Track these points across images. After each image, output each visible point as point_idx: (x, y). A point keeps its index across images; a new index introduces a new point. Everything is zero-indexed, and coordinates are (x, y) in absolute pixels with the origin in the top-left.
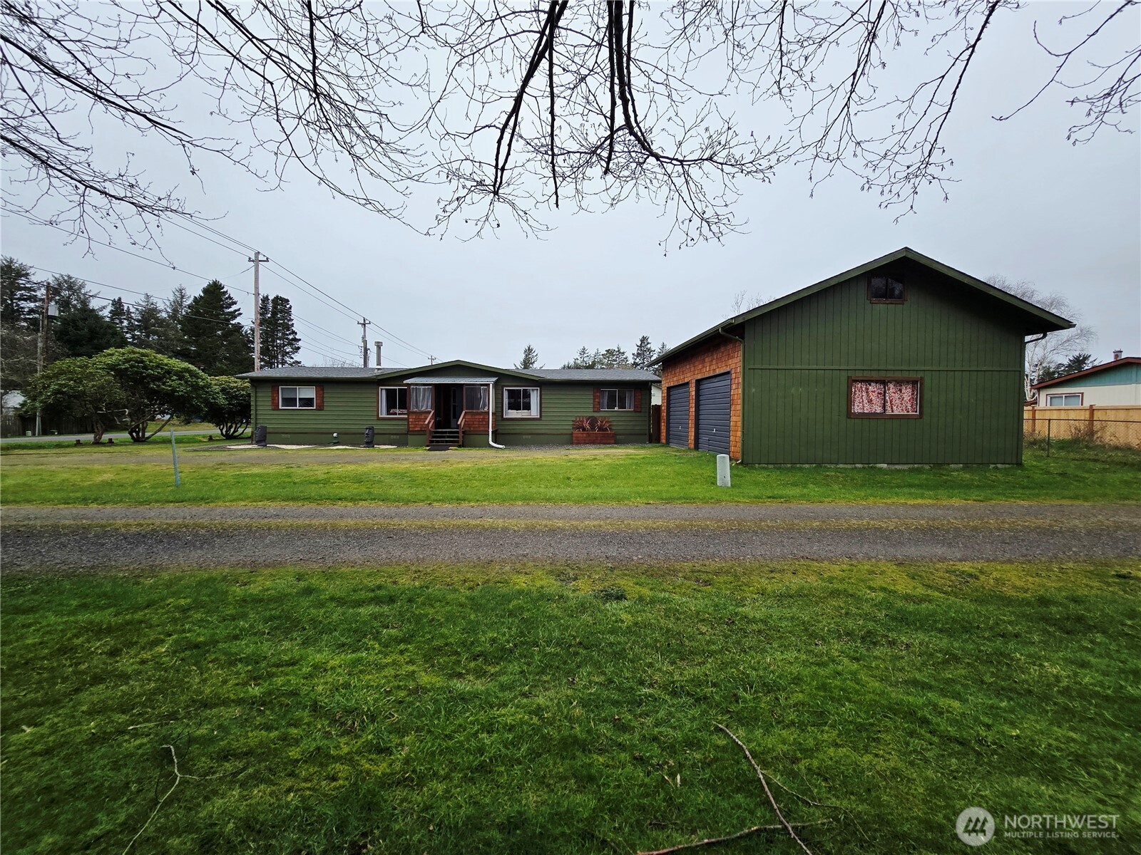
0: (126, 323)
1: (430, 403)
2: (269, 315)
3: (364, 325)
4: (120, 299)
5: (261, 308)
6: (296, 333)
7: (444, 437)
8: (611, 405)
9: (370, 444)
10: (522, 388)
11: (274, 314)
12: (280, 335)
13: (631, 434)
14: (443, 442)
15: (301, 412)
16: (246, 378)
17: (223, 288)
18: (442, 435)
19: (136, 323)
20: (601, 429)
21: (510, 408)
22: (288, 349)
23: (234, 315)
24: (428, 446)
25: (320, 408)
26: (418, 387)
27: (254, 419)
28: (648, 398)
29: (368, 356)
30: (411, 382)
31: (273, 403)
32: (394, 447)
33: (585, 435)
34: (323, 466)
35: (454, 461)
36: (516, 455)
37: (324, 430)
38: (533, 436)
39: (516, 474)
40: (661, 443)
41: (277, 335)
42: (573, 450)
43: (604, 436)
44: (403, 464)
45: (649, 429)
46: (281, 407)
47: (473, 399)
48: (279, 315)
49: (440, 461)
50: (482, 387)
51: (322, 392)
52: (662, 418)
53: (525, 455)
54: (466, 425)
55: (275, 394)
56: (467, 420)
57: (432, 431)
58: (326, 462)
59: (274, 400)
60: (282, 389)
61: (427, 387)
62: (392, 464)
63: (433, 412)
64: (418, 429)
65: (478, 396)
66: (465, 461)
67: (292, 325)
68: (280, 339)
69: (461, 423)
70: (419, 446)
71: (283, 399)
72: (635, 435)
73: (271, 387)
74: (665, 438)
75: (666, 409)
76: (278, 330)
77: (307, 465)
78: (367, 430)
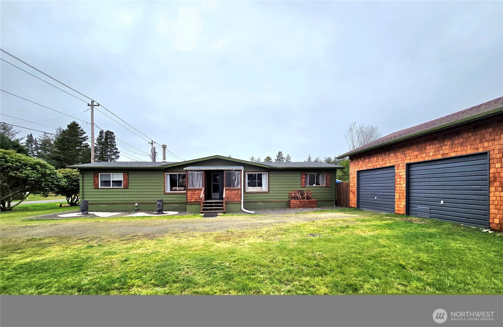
0: (34, 146)
1: (201, 183)
2: (104, 140)
3: (152, 144)
4: (31, 135)
5: (100, 137)
6: (117, 149)
7: (212, 206)
8: (311, 184)
9: (160, 211)
10: (257, 173)
11: (106, 139)
12: (109, 150)
13: (324, 201)
14: (212, 210)
15: (116, 190)
16: (75, 168)
17: (78, 125)
18: (210, 205)
19: (39, 146)
20: (308, 198)
21: (249, 186)
22: (113, 157)
23: (85, 139)
24: (202, 213)
25: (126, 187)
26: (193, 172)
27: (82, 195)
28: (334, 179)
29: (156, 155)
30: (188, 169)
31: (94, 184)
32: (177, 213)
33: (298, 202)
34: (124, 242)
35: (236, 231)
36: (274, 221)
37: (129, 202)
38: (264, 203)
39: (333, 259)
40: (350, 207)
41: (108, 150)
42: (302, 214)
43: (310, 202)
44: (195, 237)
45: (335, 198)
46: (100, 187)
47: (230, 180)
48: (108, 140)
49: (226, 232)
50: (236, 172)
51: (127, 177)
52: (351, 191)
53: (281, 221)
54: (226, 198)
55: (96, 179)
56: (227, 194)
57: (203, 202)
58: (127, 235)
59: (95, 182)
60: (101, 175)
61: (199, 172)
62: (187, 237)
63: (203, 189)
64: (194, 201)
65: (234, 178)
66: (246, 231)
67: (115, 145)
68: (109, 152)
69: (224, 196)
70: (195, 212)
71: (101, 182)
72: (326, 201)
73: (94, 173)
74: (356, 204)
75: (356, 185)
76: (108, 148)
77: (109, 241)
78: (158, 201)
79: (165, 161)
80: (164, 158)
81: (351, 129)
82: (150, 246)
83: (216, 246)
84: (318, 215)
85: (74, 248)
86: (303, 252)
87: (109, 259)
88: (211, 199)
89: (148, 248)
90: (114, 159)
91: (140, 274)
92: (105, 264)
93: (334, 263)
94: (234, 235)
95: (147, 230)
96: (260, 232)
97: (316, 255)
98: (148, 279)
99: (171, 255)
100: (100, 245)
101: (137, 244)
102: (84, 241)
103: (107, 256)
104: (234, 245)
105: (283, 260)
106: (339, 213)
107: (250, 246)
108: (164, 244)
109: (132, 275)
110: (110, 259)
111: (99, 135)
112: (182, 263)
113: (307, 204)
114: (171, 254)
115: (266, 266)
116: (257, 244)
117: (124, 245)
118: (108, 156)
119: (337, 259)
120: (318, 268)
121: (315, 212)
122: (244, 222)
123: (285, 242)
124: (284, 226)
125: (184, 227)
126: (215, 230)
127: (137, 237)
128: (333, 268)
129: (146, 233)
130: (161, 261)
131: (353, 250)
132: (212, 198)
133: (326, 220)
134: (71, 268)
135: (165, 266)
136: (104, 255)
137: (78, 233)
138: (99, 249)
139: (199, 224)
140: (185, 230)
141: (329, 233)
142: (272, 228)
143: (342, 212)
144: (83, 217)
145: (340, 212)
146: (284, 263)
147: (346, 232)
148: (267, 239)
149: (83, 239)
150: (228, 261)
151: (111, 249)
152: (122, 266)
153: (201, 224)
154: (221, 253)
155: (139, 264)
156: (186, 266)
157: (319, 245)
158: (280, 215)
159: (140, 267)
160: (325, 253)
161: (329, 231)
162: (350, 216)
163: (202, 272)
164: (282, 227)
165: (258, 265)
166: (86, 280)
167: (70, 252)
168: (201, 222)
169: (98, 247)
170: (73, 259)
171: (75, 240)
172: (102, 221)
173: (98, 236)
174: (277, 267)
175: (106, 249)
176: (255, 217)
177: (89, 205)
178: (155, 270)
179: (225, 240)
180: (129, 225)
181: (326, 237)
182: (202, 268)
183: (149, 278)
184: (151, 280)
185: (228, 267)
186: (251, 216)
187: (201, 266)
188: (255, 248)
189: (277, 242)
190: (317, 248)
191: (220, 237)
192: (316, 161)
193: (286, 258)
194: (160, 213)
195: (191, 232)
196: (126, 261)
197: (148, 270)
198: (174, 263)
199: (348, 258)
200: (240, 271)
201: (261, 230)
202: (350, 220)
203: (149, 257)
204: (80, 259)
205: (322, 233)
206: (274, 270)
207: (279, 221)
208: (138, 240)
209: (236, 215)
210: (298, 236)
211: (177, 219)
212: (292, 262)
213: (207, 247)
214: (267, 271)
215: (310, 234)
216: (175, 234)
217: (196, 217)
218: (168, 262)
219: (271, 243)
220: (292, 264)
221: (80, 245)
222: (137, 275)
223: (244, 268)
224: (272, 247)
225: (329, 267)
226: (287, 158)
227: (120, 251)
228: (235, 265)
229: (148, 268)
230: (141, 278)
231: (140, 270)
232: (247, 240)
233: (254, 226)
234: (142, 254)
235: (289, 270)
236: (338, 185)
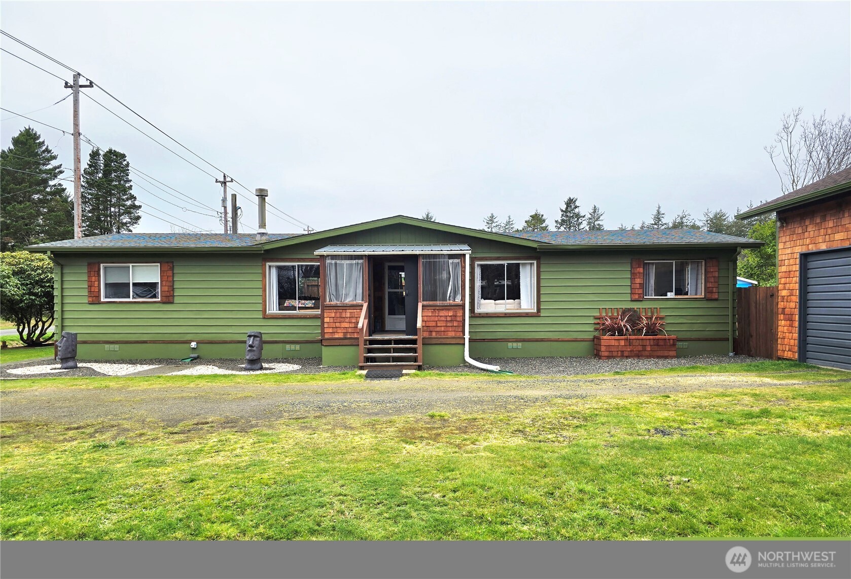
1: (360, 291)
2: (100, 175)
3: (225, 183)
5: (90, 166)
6: (135, 198)
7: (388, 350)
8: (661, 290)
9: (255, 363)
10: (505, 263)
11: (107, 173)
12: (114, 200)
13: (699, 340)
14: (387, 359)
15: (137, 307)
16: (44, 250)
17: (39, 138)
18: (385, 347)
20: (652, 331)
21: (484, 297)
22: (125, 219)
23: (55, 173)
24: (362, 368)
25: (168, 299)
26: (338, 262)
27: (60, 319)
28: (731, 275)
29: (239, 214)
30: (325, 254)
31: (90, 292)
32: (296, 367)
33: (622, 343)
34: (177, 437)
35: (453, 416)
36: (555, 393)
37: (175, 338)
38: (526, 344)
39: (717, 495)
40: (779, 359)
41: (111, 201)
42: (633, 376)
43: (657, 343)
44: (352, 428)
45: (734, 331)
46: (103, 299)
47: (435, 280)
48: (113, 175)
49: (427, 419)
50: (451, 261)
51: (170, 273)
52: (780, 310)
53: (572, 393)
54: (425, 328)
55: (93, 278)
56: (425, 319)
57: (366, 340)
58: (182, 420)
59: (90, 287)
60: (105, 268)
61: (354, 262)
62: (329, 429)
63: (365, 306)
64: (341, 335)
65: (445, 275)
66: (479, 417)
67: (130, 187)
68: (114, 206)
69: (419, 324)
70: (345, 367)
71: (106, 285)
72: (706, 340)
73: (89, 265)
74: (796, 349)
75: (798, 294)
76: (111, 195)
77: (141, 435)
78: (250, 336)
79: (262, 231)
80: (263, 224)
81: (786, 128)
82: (242, 448)
83: (405, 452)
84: (679, 379)
85: (63, 448)
86: (634, 474)
87: (152, 477)
88: (383, 331)
89: (238, 451)
90: (126, 223)
91: (229, 513)
92: (145, 486)
93: (718, 507)
94: (449, 427)
95: (230, 410)
96: (518, 419)
97: (671, 483)
98: (251, 523)
99: (296, 471)
100: (123, 444)
101: (211, 443)
102: (83, 433)
103: (144, 468)
104: (449, 450)
105: (581, 491)
106: (745, 373)
107: (493, 455)
108: (275, 445)
109: (212, 513)
110: (154, 476)
111: (89, 163)
112: (325, 490)
113: (648, 348)
114: (295, 468)
115: (535, 503)
116: (510, 450)
117: (181, 445)
118: (111, 216)
119: (727, 496)
120: (674, 516)
121: (672, 370)
122: (474, 394)
123: (586, 448)
124: (583, 407)
125: (321, 404)
126: (398, 411)
127: (209, 425)
128: (716, 518)
129: (227, 417)
130: (275, 483)
131: (775, 474)
132: (387, 328)
133: (702, 393)
134: (70, 494)
135: (287, 495)
136: (138, 466)
137: (63, 414)
138: (122, 452)
139: (357, 396)
140: (323, 410)
141: (710, 429)
142: (548, 411)
143: (752, 371)
144: (66, 374)
145: (747, 371)
146: (582, 500)
147: (760, 427)
148: (535, 438)
149: (77, 428)
150: (438, 490)
151: (151, 453)
152: (185, 493)
153: (361, 396)
154: (419, 470)
155: (225, 489)
156: (335, 496)
157: (680, 459)
158: (571, 378)
159: (227, 496)
160: (695, 479)
161: (709, 422)
162: (775, 385)
163: (377, 511)
164: (575, 408)
165: (515, 502)
166: (107, 522)
167: (57, 459)
168: (363, 392)
169: (119, 448)
170: (69, 475)
171: (61, 431)
172: (112, 384)
173: (114, 423)
174: (564, 508)
175: (137, 452)
176: (502, 380)
177: (78, 345)
178: (263, 504)
179: (427, 438)
180: (182, 397)
181: (701, 437)
182: (376, 502)
183: (252, 521)
184: (257, 526)
185: (439, 503)
186: (491, 379)
187: (374, 498)
188: (505, 461)
189: (563, 446)
190: (674, 466)
191: (413, 430)
192: (678, 226)
193: (589, 488)
194: (254, 367)
195: (340, 417)
196: (192, 481)
197: (248, 503)
198: (306, 490)
199: (759, 494)
200: (470, 514)
201: (521, 416)
202: (775, 396)
203: (246, 474)
204: (83, 475)
205: (690, 426)
206: (557, 515)
207: (567, 393)
208: (211, 433)
209: (450, 375)
210: (621, 435)
211: (298, 383)
212: (604, 498)
213: (381, 453)
214: (538, 516)
215: (656, 429)
216: (300, 421)
217: (347, 378)
218: (293, 487)
219: (546, 449)
220: (603, 503)
221: (75, 443)
222: (223, 514)
223: (479, 506)
224: (551, 457)
225: (703, 516)
226: (590, 216)
227: (174, 459)
228: (456, 499)
229: (247, 500)
230: (234, 520)
231: (228, 503)
232: (485, 440)
233: (501, 404)
234: (227, 466)
235: (597, 517)
236: (743, 294)
